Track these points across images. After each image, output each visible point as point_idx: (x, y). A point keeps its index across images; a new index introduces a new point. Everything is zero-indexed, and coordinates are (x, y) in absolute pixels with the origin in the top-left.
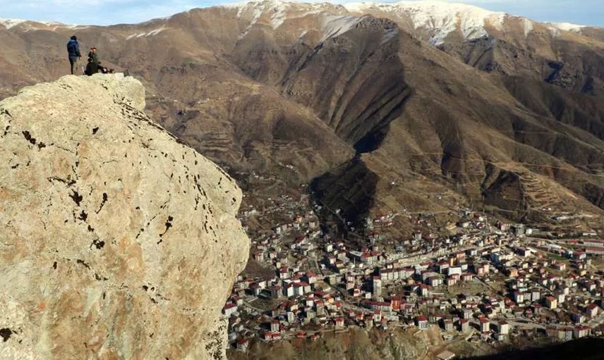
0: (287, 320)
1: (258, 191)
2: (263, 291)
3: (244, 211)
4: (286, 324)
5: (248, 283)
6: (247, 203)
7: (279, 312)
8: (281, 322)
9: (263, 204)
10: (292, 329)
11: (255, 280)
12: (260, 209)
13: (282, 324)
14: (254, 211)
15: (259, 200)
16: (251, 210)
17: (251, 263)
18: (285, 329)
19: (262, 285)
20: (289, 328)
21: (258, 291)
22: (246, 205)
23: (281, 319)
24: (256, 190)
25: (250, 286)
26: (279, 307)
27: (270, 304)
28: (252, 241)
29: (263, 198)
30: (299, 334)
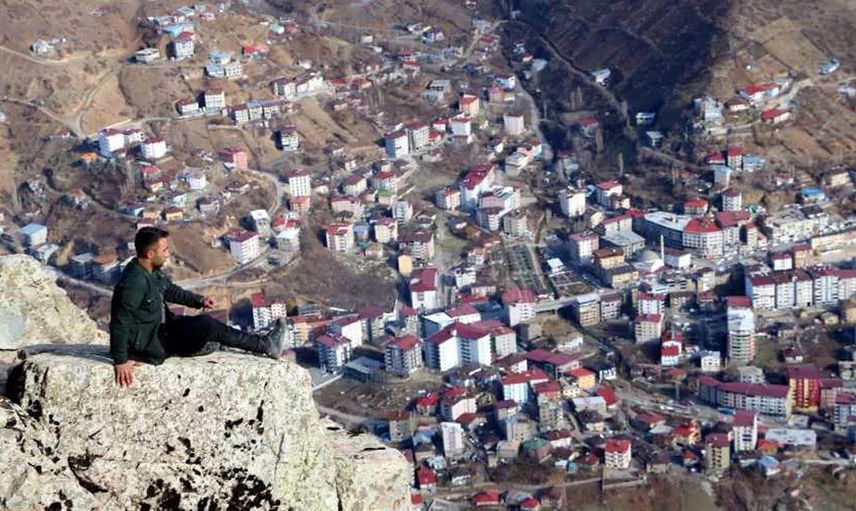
0: (440, 450)
1: (328, 12)
2: (357, 353)
3: (283, 82)
4: (438, 462)
5: (304, 329)
6: (292, 53)
7: (413, 420)
8: (421, 456)
9: (347, 56)
10: (458, 480)
11: (329, 316)
12: (336, 75)
13: (425, 463)
14: (316, 85)
15: (334, 43)
16: (306, 77)
17: (315, 260)
18: (436, 479)
19: (355, 333)
20: (449, 474)
21: (339, 355)
22: (290, 62)
23: (421, 447)
24: (321, 10)
25: (315, 335)
26: (412, 406)
27: (383, 396)
28: (313, 186)
29: (342, 35)
30: (482, 494)
